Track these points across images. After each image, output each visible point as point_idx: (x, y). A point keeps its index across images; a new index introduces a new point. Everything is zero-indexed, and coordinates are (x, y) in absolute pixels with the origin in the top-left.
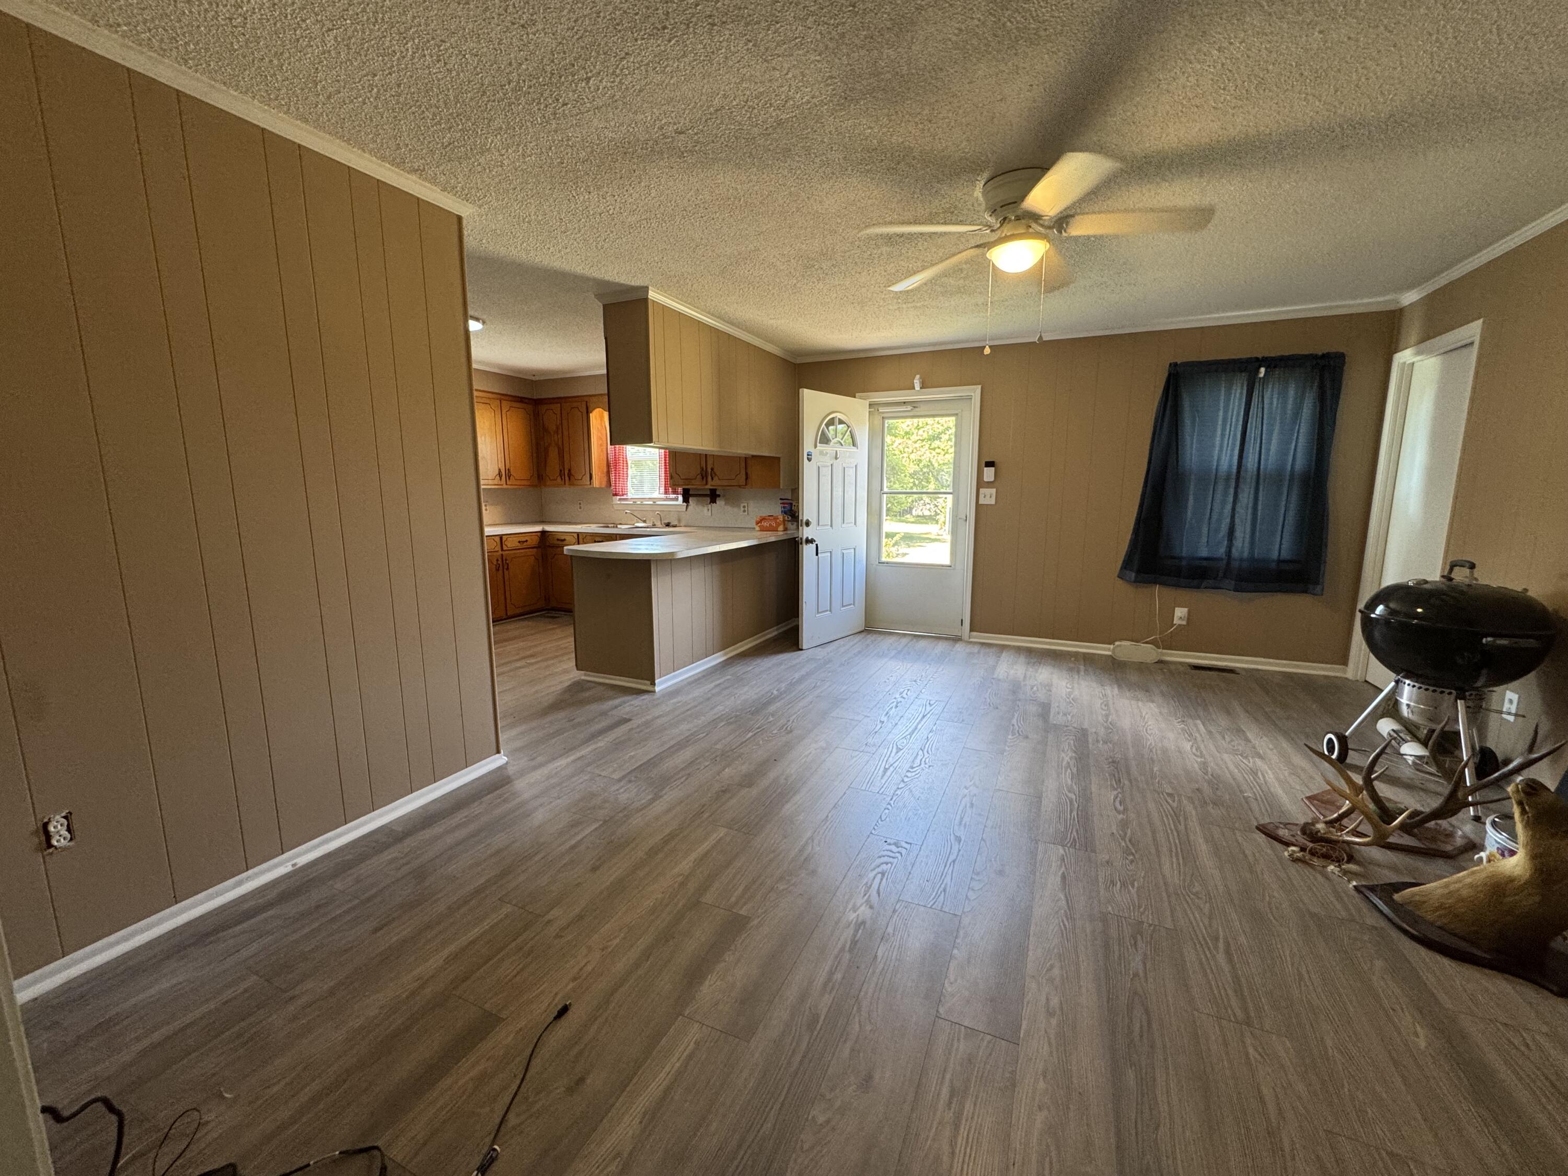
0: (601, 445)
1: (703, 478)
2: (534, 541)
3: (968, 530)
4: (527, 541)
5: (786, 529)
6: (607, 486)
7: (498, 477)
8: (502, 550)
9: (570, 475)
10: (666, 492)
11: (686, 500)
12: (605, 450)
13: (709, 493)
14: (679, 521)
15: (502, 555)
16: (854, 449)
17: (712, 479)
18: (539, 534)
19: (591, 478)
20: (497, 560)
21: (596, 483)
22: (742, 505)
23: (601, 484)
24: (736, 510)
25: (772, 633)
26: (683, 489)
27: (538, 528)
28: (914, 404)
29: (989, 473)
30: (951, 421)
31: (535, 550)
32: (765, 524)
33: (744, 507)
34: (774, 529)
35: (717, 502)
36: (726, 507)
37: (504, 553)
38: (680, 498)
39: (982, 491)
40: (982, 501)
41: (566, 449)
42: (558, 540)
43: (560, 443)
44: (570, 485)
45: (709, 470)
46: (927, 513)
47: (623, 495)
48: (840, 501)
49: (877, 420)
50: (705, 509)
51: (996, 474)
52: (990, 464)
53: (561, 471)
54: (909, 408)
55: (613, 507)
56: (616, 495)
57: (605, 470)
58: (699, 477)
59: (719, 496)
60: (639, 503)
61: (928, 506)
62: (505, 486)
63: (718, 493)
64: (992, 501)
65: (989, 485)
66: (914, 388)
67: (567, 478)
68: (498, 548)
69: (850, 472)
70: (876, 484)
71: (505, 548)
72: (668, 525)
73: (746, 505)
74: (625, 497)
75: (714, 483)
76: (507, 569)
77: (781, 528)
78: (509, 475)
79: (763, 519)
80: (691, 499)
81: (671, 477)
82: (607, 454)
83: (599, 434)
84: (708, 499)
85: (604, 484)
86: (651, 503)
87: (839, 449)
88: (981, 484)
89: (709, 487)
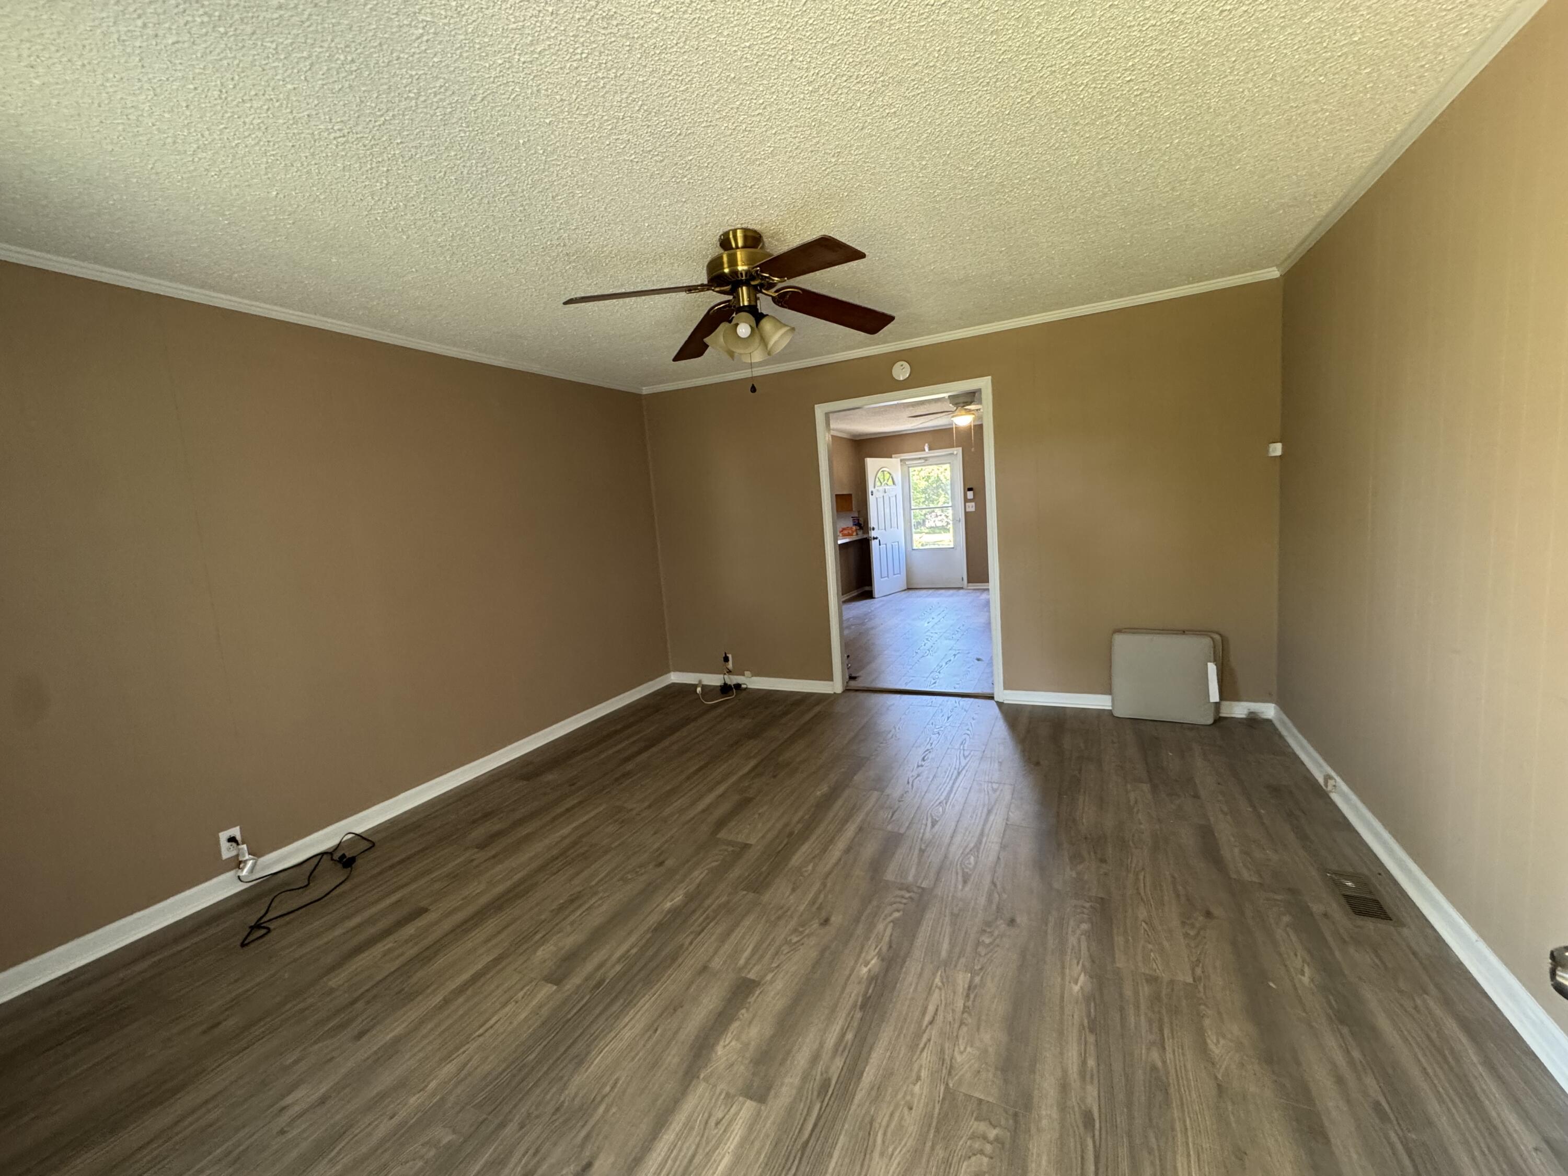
3: (962, 526)
5: (857, 534)
16: (894, 487)
25: (855, 593)
28: (926, 459)
29: (970, 495)
30: (947, 466)
32: (846, 532)
34: (849, 535)
39: (967, 504)
40: (968, 510)
46: (939, 524)
48: (889, 515)
49: (905, 468)
51: (974, 495)
52: (970, 489)
54: (923, 461)
61: (940, 518)
64: (973, 509)
65: (970, 501)
66: (924, 450)
69: (893, 499)
70: (907, 504)
77: (855, 534)
79: (844, 529)
87: (887, 487)
88: (966, 500)
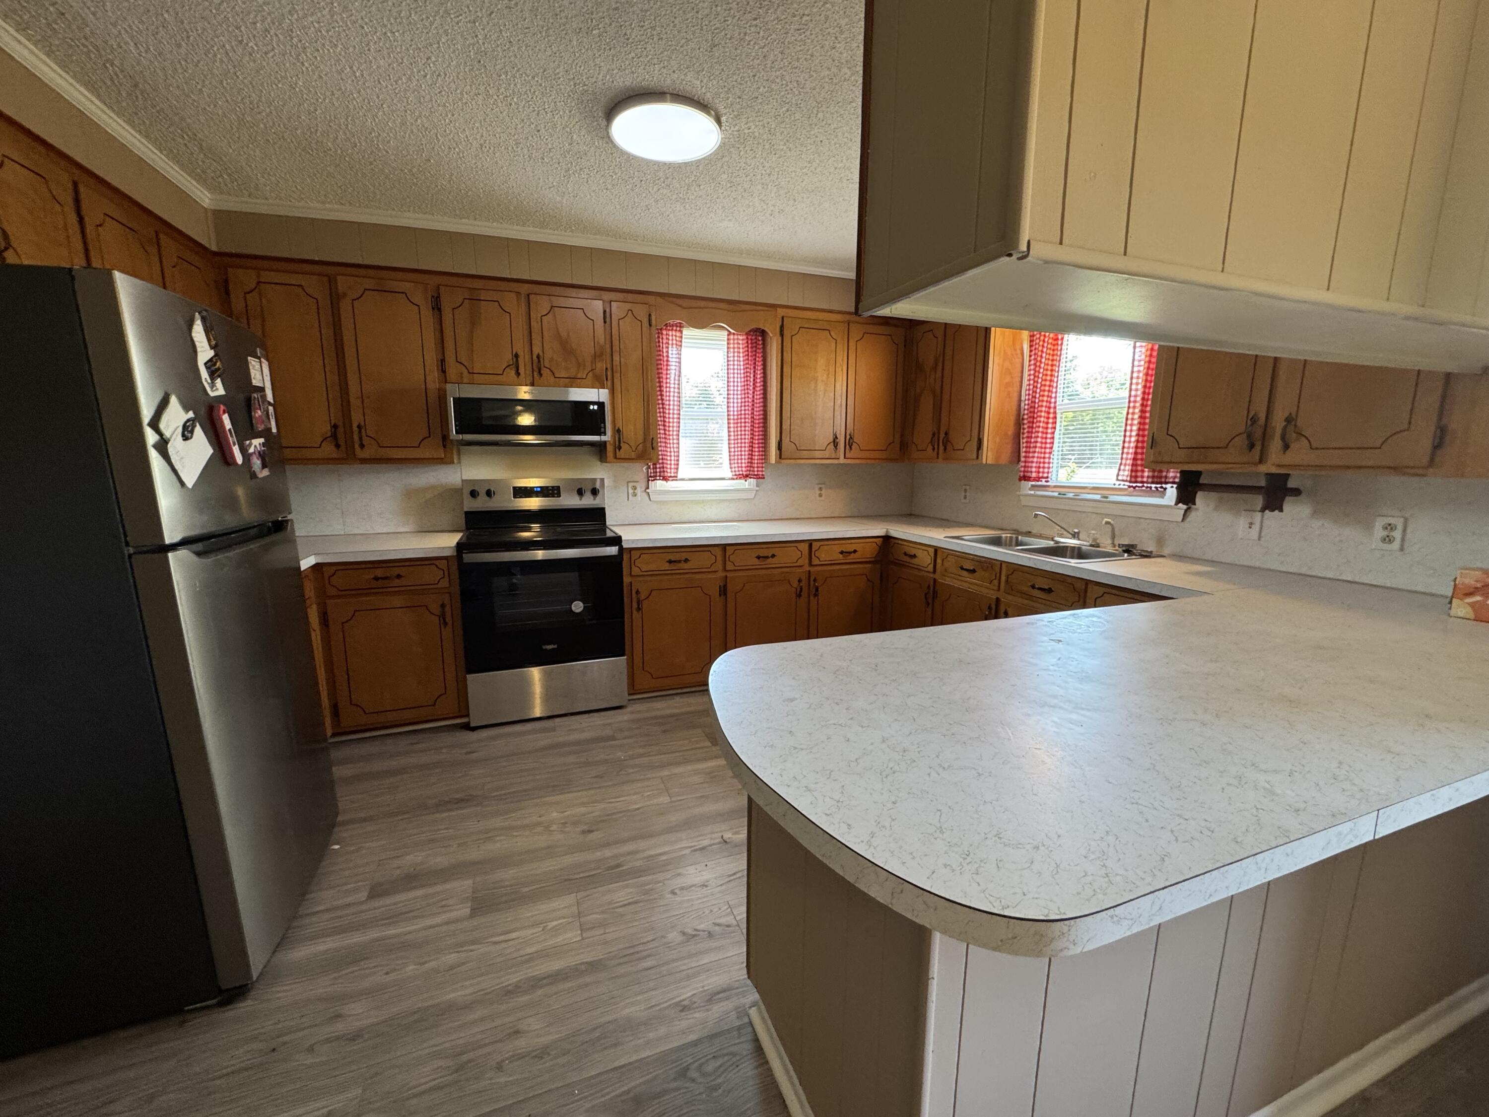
0: (1008, 385)
1: (1252, 446)
2: (868, 552)
4: (855, 551)
6: (1011, 462)
7: (832, 446)
8: (811, 564)
9: (947, 442)
10: (1134, 477)
11: (1186, 496)
12: (1016, 394)
13: (1263, 483)
14: (1160, 541)
15: (809, 571)
17: (1286, 447)
18: (881, 539)
19: (979, 447)
20: (800, 581)
21: (988, 456)
22: (1379, 523)
23: (998, 458)
24: (1351, 533)
26: (1183, 473)
27: (877, 530)
31: (869, 565)
33: (1390, 527)
35: (1286, 507)
36: (1317, 524)
37: (812, 569)
38: (1172, 492)
41: (946, 397)
42: (906, 554)
43: (938, 388)
44: (944, 459)
45: (1278, 422)
47: (1038, 479)
50: (1242, 522)
53: (934, 435)
55: (1019, 500)
56: (1026, 478)
57: (1011, 431)
58: (1241, 441)
59: (1297, 492)
60: (1071, 495)
62: (842, 460)
63: (1291, 484)
67: (941, 448)
68: (805, 561)
71: (815, 561)
72: (1129, 550)
73: (1399, 523)
74: (1043, 483)
75: (1290, 458)
76: (816, 595)
78: (850, 443)
80: (1200, 497)
81: (1153, 443)
82: (1020, 400)
83: (1007, 364)
84: (1259, 500)
85: (1005, 457)
86: (1098, 497)
89: (1264, 468)
